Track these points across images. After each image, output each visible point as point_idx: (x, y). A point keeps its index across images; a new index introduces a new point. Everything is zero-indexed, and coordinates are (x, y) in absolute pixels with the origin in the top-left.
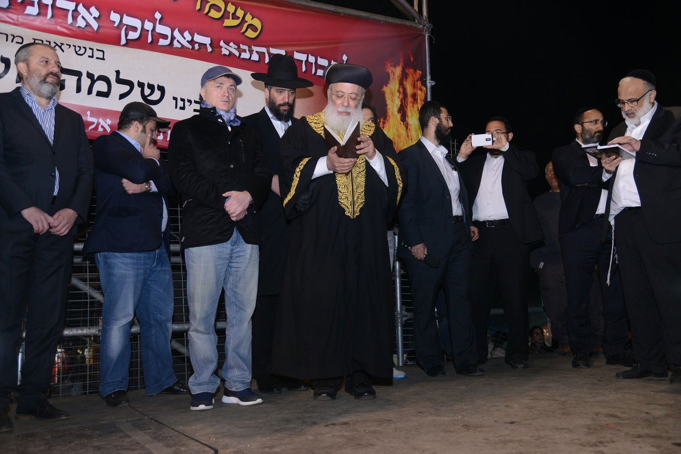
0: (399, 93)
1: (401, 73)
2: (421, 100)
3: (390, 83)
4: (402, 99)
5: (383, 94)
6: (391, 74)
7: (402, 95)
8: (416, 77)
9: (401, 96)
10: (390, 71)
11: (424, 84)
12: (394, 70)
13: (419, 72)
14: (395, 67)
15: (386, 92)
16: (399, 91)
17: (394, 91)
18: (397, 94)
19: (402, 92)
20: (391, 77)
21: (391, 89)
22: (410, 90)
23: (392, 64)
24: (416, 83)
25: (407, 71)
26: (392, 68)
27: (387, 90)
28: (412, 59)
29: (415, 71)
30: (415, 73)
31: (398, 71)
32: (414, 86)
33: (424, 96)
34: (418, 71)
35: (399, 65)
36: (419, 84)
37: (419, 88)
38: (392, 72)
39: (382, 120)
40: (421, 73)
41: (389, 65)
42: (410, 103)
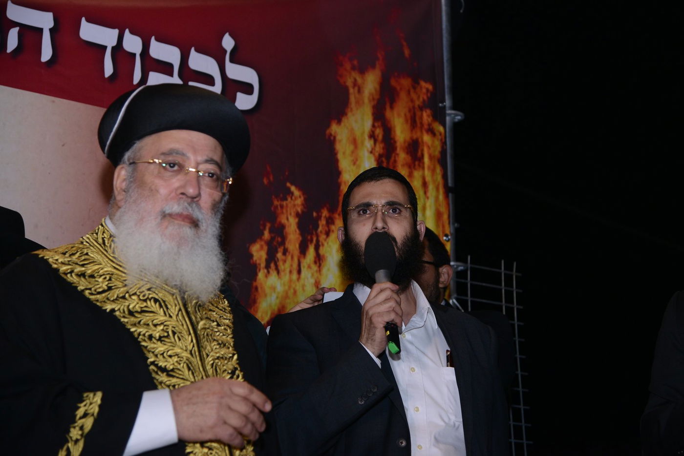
0: (372, 142)
1: (378, 87)
2: (431, 157)
3: (349, 114)
4: (380, 156)
5: (330, 143)
6: (351, 90)
7: (382, 145)
8: (419, 97)
9: (379, 149)
10: (349, 83)
11: (439, 116)
12: (359, 80)
13: (426, 86)
14: (362, 71)
15: (338, 138)
16: (372, 136)
17: (358, 133)
18: (368, 144)
19: (380, 137)
20: (352, 99)
21: (352, 131)
22: (401, 133)
23: (355, 63)
24: (418, 113)
25: (393, 83)
26: (355, 75)
27: (340, 132)
28: (407, 52)
29: (415, 83)
30: (414, 88)
31: (371, 83)
32: (413, 122)
33: (439, 148)
34: (423, 84)
35: (373, 67)
36: (426, 117)
37: (426, 127)
38: (355, 84)
39: (325, 213)
40: (430, 87)
41: (348, 66)
42: (403, 165)
